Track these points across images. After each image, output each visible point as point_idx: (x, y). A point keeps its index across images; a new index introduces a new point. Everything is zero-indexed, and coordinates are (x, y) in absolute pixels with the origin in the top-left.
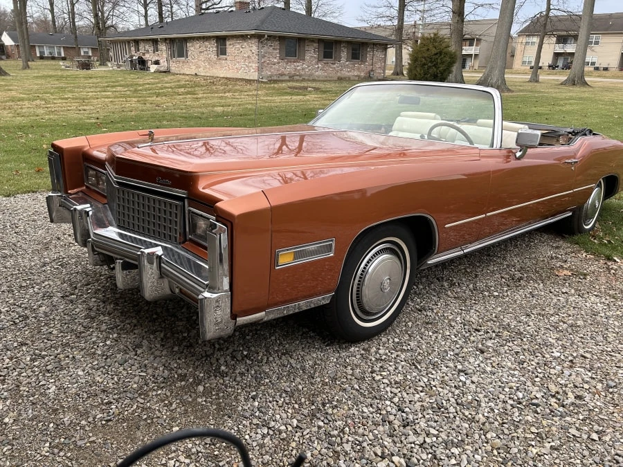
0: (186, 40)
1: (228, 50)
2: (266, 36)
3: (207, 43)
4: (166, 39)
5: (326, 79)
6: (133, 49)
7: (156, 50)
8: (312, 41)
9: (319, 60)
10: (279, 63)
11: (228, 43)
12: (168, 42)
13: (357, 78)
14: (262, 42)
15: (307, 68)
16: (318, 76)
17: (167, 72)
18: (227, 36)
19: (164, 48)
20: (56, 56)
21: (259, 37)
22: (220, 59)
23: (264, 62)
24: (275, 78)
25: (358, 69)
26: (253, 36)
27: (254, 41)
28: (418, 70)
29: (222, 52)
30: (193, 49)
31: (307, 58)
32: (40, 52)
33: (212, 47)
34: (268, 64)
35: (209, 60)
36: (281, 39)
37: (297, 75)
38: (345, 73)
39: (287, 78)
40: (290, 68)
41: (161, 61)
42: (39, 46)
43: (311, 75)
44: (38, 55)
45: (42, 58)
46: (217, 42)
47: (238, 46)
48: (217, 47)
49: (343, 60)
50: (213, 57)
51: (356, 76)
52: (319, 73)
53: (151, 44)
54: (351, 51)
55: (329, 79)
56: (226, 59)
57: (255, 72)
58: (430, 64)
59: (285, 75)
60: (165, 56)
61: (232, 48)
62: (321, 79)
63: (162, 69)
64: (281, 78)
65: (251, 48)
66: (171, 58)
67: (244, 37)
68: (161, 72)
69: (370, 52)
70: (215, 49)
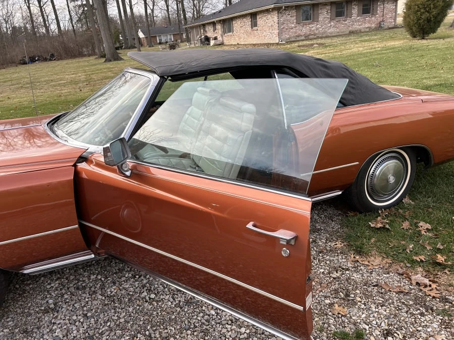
0: (232, 19)
1: (258, 23)
2: (283, 7)
3: (244, 20)
4: (220, 21)
5: (338, 34)
6: (202, 30)
7: (215, 30)
8: (325, 4)
9: (332, 19)
10: (296, 27)
11: (258, 17)
12: (221, 22)
13: (368, 30)
14: (281, 13)
15: (320, 28)
16: (331, 33)
17: (222, 44)
18: (257, 12)
19: (219, 27)
20: (169, 41)
21: (278, 9)
22: (253, 30)
23: (283, 28)
24: (293, 39)
25: (369, 22)
26: (273, 9)
27: (276, 13)
28: (412, 17)
29: (254, 24)
30: (237, 25)
31: (321, 19)
32: (159, 40)
33: (248, 21)
34: (287, 29)
35: (246, 32)
36: (297, 7)
37: (312, 35)
38: (356, 27)
39: (303, 38)
40: (305, 30)
41: (218, 37)
42: (159, 36)
43: (325, 32)
44: (158, 42)
45: (160, 43)
46: (251, 18)
47: (265, 18)
48: (251, 21)
49: (354, 16)
50: (249, 29)
51: (367, 28)
52: (332, 30)
53: (212, 25)
54: (361, 7)
55: (340, 34)
56: (257, 30)
57: (276, 37)
58: (422, 10)
59: (301, 36)
60: (220, 32)
61: (261, 20)
62: (333, 35)
63: (218, 43)
64: (298, 39)
65: (273, 18)
66: (224, 34)
67: (267, 11)
68: (217, 45)
69: (380, 5)
70: (250, 23)
